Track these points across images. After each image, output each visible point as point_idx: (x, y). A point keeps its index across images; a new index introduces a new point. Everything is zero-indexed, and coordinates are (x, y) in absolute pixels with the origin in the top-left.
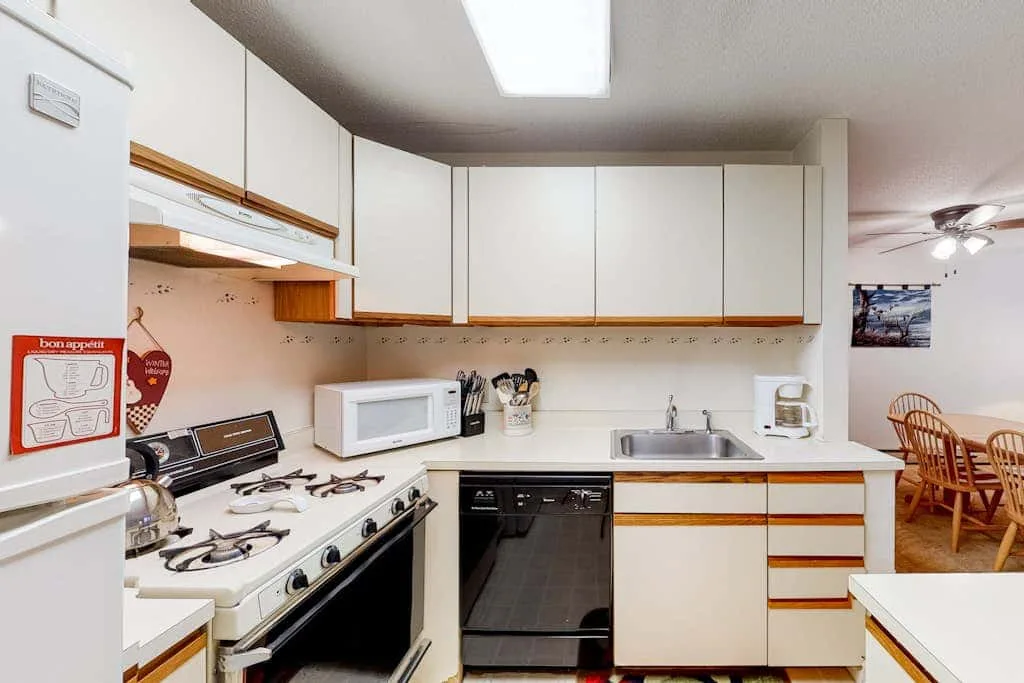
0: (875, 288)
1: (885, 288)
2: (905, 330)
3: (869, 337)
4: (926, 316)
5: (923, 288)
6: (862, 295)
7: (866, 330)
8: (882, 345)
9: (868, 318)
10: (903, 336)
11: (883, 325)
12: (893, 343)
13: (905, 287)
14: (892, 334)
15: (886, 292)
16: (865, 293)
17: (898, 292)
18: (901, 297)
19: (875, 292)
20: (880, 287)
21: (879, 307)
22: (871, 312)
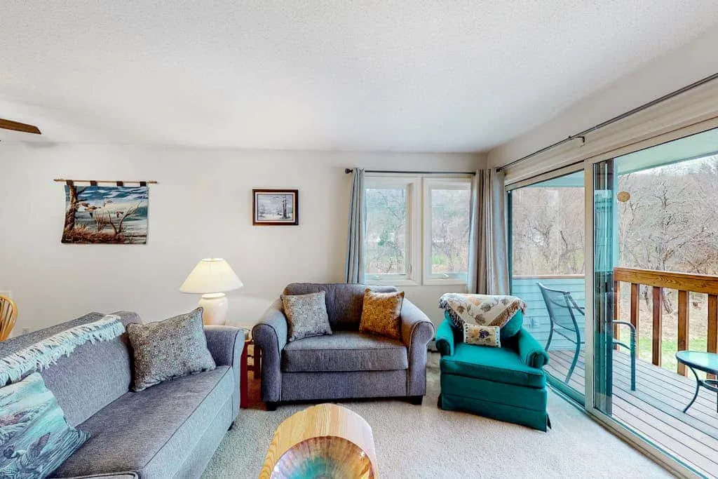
0: (89, 185)
1: (99, 185)
2: (117, 226)
3: (80, 234)
4: (143, 212)
5: (139, 185)
6: (74, 191)
7: (76, 227)
8: (93, 242)
9: (77, 214)
10: (117, 233)
11: (95, 222)
12: (106, 240)
13: (120, 184)
14: (105, 231)
15: (100, 188)
16: (74, 189)
17: (113, 188)
18: (115, 193)
19: (86, 188)
20: (94, 183)
21: (92, 204)
22: (81, 208)
